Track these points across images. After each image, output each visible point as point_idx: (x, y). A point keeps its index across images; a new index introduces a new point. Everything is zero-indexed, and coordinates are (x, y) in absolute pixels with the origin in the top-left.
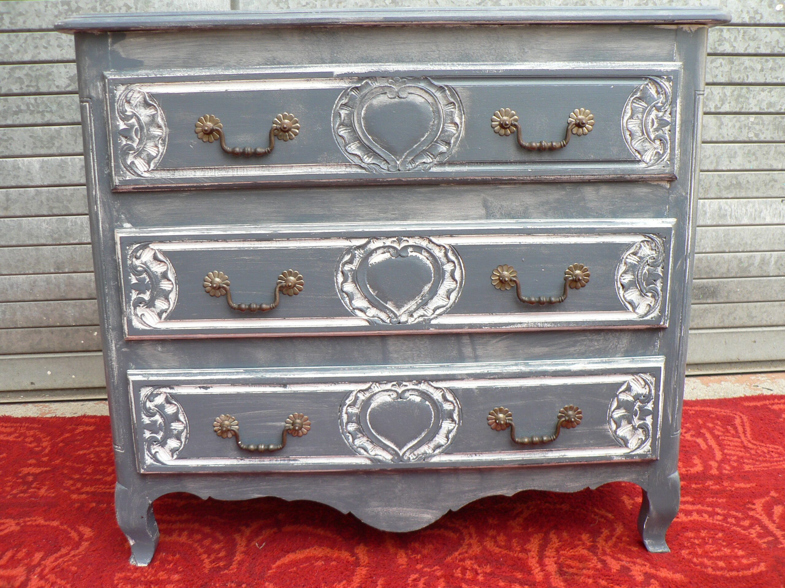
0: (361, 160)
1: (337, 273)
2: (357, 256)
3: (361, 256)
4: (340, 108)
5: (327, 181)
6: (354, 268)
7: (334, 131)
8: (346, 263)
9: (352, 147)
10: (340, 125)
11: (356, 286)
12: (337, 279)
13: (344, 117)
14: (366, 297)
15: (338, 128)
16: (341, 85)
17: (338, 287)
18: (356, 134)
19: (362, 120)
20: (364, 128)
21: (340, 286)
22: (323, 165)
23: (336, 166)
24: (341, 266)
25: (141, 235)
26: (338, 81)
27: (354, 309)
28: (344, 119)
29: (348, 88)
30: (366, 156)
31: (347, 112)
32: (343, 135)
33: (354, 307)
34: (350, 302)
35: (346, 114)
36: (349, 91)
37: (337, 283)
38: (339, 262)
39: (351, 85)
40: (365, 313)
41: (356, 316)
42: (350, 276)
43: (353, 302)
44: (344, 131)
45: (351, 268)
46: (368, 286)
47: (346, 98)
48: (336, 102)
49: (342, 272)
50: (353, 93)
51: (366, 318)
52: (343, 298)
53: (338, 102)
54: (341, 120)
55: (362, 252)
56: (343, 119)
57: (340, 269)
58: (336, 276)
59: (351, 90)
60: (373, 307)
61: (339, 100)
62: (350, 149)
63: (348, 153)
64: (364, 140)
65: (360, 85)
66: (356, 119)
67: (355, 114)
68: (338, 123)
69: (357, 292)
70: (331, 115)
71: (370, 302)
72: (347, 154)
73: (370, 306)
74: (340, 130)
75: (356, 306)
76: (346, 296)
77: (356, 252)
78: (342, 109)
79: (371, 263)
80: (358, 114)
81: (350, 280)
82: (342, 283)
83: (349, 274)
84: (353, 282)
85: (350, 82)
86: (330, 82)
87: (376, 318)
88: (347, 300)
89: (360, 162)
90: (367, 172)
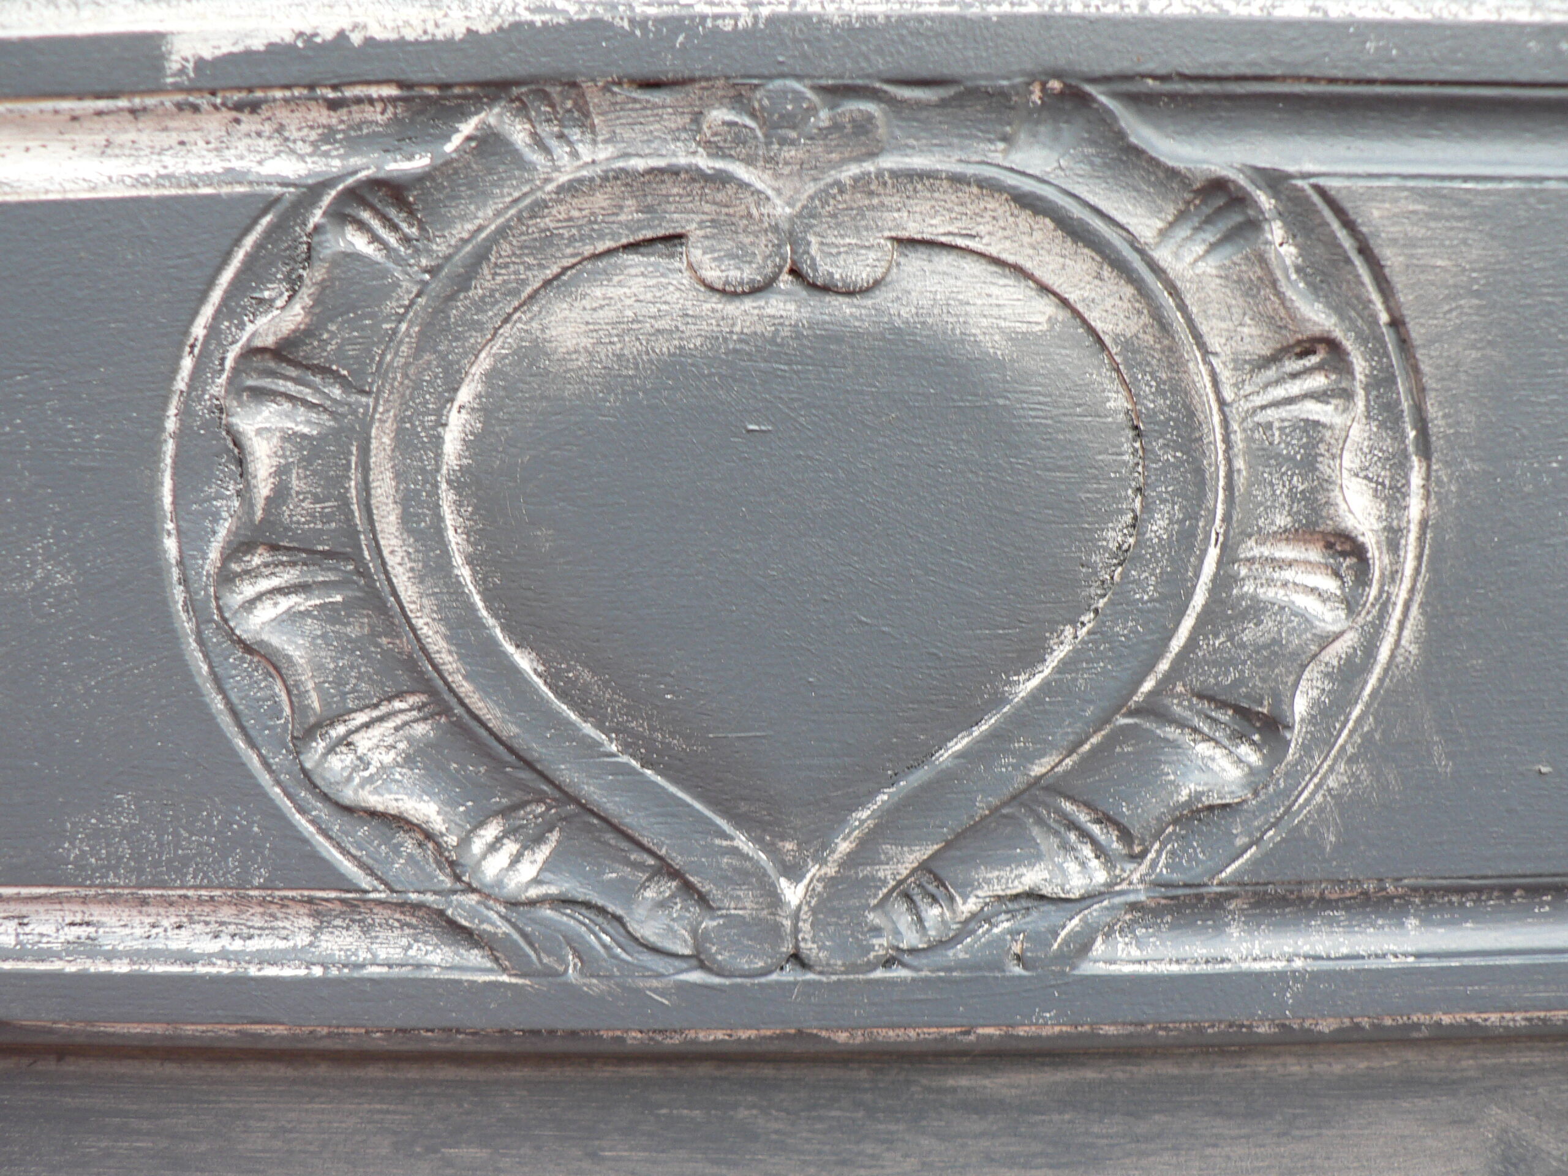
0: (454, 868)
4: (235, 387)
5: (159, 1029)
7: (191, 604)
9: (364, 742)
10: (239, 547)
13: (281, 472)
15: (226, 578)
16: (247, 164)
18: (392, 631)
19: (447, 498)
20: (465, 573)
22: (112, 900)
23: (226, 913)
26: (214, 123)
28: (280, 494)
29: (312, 192)
30: (491, 831)
31: (302, 423)
32: (276, 640)
35: (288, 437)
36: (317, 217)
39: (336, 165)
44: (285, 603)
47: (294, 285)
48: (199, 330)
50: (360, 243)
53: (213, 330)
54: (245, 494)
56: (263, 489)
59: (340, 215)
61: (228, 310)
62: (339, 763)
63: (325, 797)
64: (465, 688)
65: (420, 162)
66: (384, 486)
67: (382, 440)
68: (223, 530)
70: (156, 455)
72: (321, 810)
74: (248, 590)
78: (260, 395)
80: (405, 442)
85: (328, 135)
86: (145, 135)
89: (448, 883)
90: (505, 970)
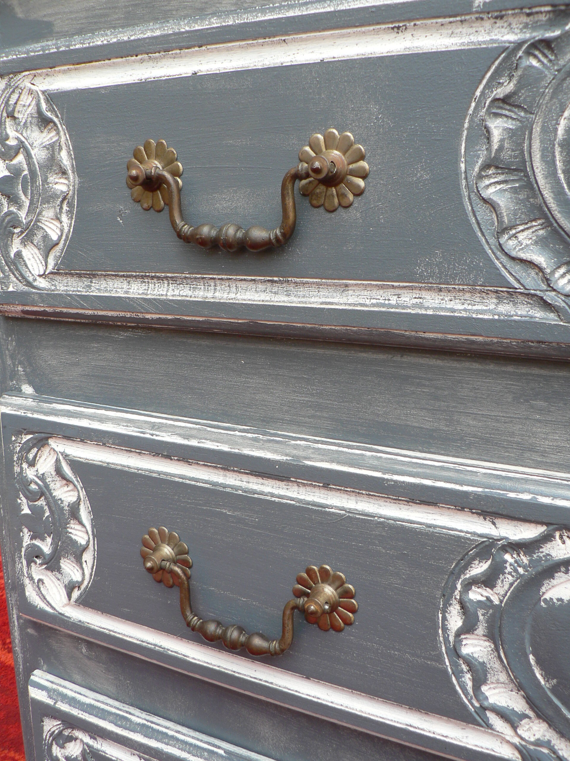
0: (547, 281)
1: (447, 604)
2: (509, 569)
3: (521, 570)
4: (489, 112)
5: (439, 336)
6: (496, 602)
7: (467, 186)
8: (474, 582)
9: (521, 236)
10: (486, 166)
11: (497, 649)
12: (444, 619)
13: (502, 141)
14: (520, 687)
15: (480, 177)
16: (499, 37)
17: (446, 640)
18: (535, 196)
19: (557, 150)
20: (562, 176)
21: (451, 639)
22: (430, 289)
23: (468, 296)
24: (459, 586)
25: (36, 416)
26: (487, 24)
27: (484, 709)
28: (501, 148)
29: (519, 45)
30: (562, 270)
31: (510, 125)
32: (495, 198)
33: (486, 704)
34: (477, 687)
35: (505, 129)
36: (520, 53)
37: (445, 629)
38: (456, 574)
39: (528, 36)
40: (514, 728)
41: (489, 726)
42: (481, 618)
43: (484, 688)
44: (499, 187)
45: (488, 598)
46: (531, 657)
47: (511, 77)
48: (478, 93)
49: (462, 604)
50: (534, 62)
51: (516, 740)
52: (458, 674)
53: (483, 93)
54: (489, 149)
55: (525, 560)
56: (495, 146)
57: (457, 594)
58: (444, 612)
59: (529, 53)
60: (539, 716)
61: (488, 86)
62: (512, 243)
63: (506, 254)
64: (558, 216)
65: (557, 33)
66: (536, 145)
67: (537, 129)
68: (480, 161)
69: (497, 665)
70: (461, 135)
71: (529, 701)
72: (504, 259)
73: (531, 714)
74: (487, 182)
75: (491, 700)
76: (465, 668)
77: (507, 557)
78: (496, 115)
79: (547, 596)
80: (544, 130)
81: (481, 630)
82: (458, 634)
83: (480, 613)
84: (491, 636)
85: (526, 26)
86: (465, 29)
87: (545, 751)
88: (468, 678)
89: (545, 287)
90: (562, 320)
